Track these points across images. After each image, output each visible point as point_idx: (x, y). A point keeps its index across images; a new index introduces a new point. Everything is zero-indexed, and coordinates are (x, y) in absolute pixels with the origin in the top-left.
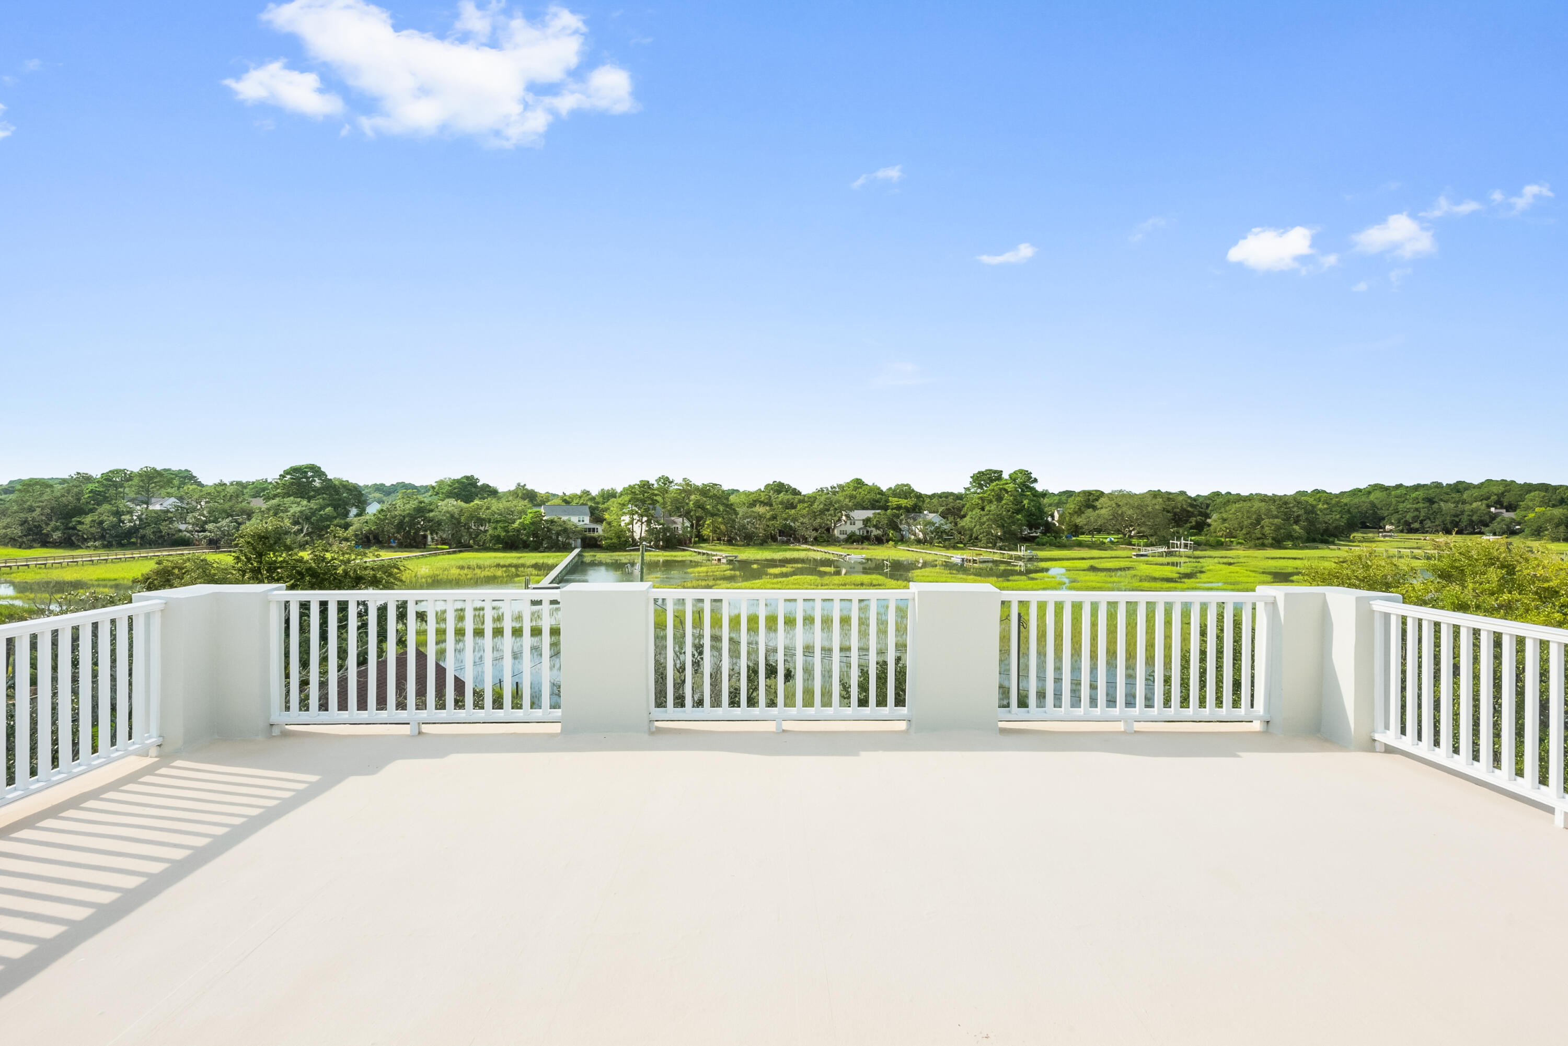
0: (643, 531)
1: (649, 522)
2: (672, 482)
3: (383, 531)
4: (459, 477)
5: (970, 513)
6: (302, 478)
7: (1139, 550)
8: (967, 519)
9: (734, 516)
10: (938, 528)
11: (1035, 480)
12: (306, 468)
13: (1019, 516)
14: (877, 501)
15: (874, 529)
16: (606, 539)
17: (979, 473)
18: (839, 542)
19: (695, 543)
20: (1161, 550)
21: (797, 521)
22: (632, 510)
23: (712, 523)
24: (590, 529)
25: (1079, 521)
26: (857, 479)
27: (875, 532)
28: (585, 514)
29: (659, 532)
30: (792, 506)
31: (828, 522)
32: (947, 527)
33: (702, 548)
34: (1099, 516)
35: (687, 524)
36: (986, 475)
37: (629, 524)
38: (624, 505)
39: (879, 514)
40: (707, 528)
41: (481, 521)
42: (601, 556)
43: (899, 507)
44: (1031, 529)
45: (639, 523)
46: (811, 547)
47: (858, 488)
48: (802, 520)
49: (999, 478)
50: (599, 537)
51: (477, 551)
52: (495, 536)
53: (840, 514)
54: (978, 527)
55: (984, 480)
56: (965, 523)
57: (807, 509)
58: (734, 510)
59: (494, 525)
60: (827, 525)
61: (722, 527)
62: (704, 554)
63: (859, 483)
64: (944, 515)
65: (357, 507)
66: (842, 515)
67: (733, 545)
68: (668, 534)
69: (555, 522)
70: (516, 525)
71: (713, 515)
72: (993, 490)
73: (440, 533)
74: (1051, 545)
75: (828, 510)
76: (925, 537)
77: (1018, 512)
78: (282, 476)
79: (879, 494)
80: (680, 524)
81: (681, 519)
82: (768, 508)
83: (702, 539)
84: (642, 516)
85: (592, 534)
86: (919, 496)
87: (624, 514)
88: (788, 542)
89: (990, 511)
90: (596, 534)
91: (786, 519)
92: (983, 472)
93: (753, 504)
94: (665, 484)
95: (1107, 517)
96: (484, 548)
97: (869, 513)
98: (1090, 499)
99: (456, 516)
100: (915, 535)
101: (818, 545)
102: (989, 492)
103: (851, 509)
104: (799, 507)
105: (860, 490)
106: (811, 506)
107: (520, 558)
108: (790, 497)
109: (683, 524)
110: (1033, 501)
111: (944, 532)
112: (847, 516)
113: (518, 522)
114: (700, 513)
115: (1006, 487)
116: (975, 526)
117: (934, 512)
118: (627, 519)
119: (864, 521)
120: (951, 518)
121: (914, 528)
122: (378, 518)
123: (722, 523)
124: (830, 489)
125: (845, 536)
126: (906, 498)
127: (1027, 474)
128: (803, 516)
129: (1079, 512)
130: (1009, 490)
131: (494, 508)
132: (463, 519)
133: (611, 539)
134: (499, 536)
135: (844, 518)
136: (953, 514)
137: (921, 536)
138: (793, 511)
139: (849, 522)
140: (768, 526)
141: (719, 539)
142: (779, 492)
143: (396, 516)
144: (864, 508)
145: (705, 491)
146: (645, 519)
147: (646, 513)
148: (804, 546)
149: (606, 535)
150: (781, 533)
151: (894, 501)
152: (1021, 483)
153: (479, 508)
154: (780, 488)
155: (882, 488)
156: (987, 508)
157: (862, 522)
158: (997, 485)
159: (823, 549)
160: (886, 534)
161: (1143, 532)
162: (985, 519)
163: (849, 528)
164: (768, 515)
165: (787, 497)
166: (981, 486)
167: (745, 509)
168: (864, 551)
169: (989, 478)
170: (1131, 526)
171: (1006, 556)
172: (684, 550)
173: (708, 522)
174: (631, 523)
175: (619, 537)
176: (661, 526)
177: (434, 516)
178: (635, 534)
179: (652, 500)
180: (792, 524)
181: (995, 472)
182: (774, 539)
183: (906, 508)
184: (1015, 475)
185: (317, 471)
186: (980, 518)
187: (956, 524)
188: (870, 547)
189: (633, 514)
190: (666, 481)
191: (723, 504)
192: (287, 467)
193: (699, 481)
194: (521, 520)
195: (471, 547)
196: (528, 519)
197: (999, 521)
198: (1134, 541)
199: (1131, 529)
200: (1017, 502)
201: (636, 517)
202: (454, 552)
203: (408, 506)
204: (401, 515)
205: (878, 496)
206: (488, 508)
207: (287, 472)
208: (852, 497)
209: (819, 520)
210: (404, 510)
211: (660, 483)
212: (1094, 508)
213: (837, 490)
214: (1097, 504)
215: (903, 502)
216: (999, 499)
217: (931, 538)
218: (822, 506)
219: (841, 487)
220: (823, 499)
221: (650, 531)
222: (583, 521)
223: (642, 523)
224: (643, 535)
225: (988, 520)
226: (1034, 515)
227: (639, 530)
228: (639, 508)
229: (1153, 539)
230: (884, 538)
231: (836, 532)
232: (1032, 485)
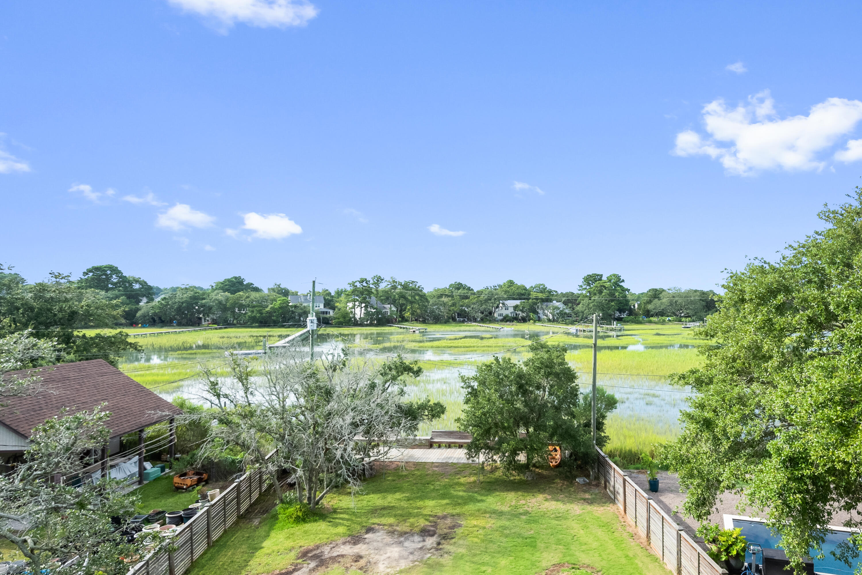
0: (362, 314)
1: (366, 307)
2: (383, 280)
3: (165, 314)
4: (230, 278)
5: (582, 301)
6: (102, 275)
7: (686, 324)
8: (581, 305)
9: (426, 304)
10: (561, 311)
11: (623, 281)
12: (105, 267)
13: (613, 304)
14: (523, 295)
15: (520, 313)
16: (335, 318)
17: (588, 276)
18: (497, 321)
19: (399, 322)
20: (698, 324)
21: (470, 307)
22: (354, 299)
23: (411, 308)
24: (323, 313)
25: (650, 307)
26: (510, 281)
27: (521, 314)
28: (320, 302)
29: (373, 314)
30: (467, 297)
31: (491, 308)
32: (567, 311)
33: (403, 325)
34: (661, 303)
35: (394, 309)
36: (592, 277)
37: (352, 308)
38: (348, 295)
39: (524, 302)
40: (408, 312)
41: (241, 307)
42: (330, 330)
43: (537, 299)
44: (620, 313)
45: (359, 308)
46: (479, 324)
47: (511, 286)
48: (472, 306)
49: (600, 280)
50: (330, 317)
51: (238, 327)
52: (252, 317)
53: (498, 302)
54: (587, 310)
55: (591, 281)
56: (579, 308)
57: (476, 299)
58: (426, 299)
59: (251, 309)
60: (489, 309)
61: (418, 311)
62: (404, 328)
63: (511, 283)
64: (565, 303)
65: (147, 297)
66: (500, 303)
67: (426, 323)
68: (380, 316)
69: (298, 307)
70: (268, 309)
71: (412, 303)
72: (597, 286)
73: (211, 316)
74: (632, 322)
75: (490, 300)
76: (553, 318)
77: (612, 301)
78: (85, 274)
79: (524, 289)
80: (389, 309)
81: (389, 306)
82: (450, 299)
83: (404, 320)
84: (362, 303)
85: (325, 316)
86: (550, 292)
87: (350, 301)
88: (463, 322)
89: (594, 300)
90: (328, 315)
91: (462, 306)
92: (590, 276)
93: (441, 296)
94: (378, 281)
95: (666, 303)
96: (244, 325)
97: (518, 302)
98: (656, 294)
99: (224, 303)
100: (547, 316)
101: (483, 323)
102: (594, 288)
103: (506, 299)
104: (471, 298)
105: (512, 287)
106: (479, 297)
107: (269, 331)
108: (466, 291)
109: (391, 308)
110: (621, 293)
111: (565, 313)
112: (503, 304)
113: (270, 306)
114: (401, 301)
115: (605, 284)
116: (585, 310)
117: (560, 302)
118: (350, 305)
119: (514, 307)
120: (570, 305)
121: (546, 312)
122: (162, 304)
123: (418, 308)
124: (493, 287)
125: (501, 318)
126: (541, 292)
127: (618, 277)
128: (474, 304)
129: (650, 302)
130: (607, 286)
131: (252, 297)
132: (228, 305)
133: (339, 319)
134: (255, 317)
135: (501, 305)
136: (571, 302)
137: (551, 317)
138: (467, 300)
139: (504, 308)
140: (450, 311)
141: (416, 320)
142: (458, 289)
143: (176, 303)
144: (514, 299)
145: (405, 287)
146: (363, 305)
147: (364, 301)
148: (474, 324)
149: (335, 316)
150: (459, 315)
151: (533, 295)
152: (614, 283)
153: (241, 297)
154: (459, 286)
155: (526, 286)
156: (592, 298)
157: (512, 308)
158: (599, 283)
159: (486, 325)
160: (528, 316)
161: (688, 313)
162: (591, 305)
163: (505, 312)
164: (450, 303)
165: (463, 292)
166: (589, 284)
167: (434, 299)
168: (514, 326)
169: (594, 279)
170: (681, 310)
171: (604, 328)
172: (390, 326)
173: (408, 308)
174: (354, 307)
175: (344, 317)
176: (375, 310)
177: (206, 303)
178: (356, 316)
179: (368, 291)
180: (466, 309)
181: (598, 275)
182: (454, 320)
183: (542, 299)
184: (611, 278)
185: (115, 270)
186: (588, 305)
187: (574, 309)
188: (518, 324)
189: (355, 302)
190: (379, 280)
191: (419, 295)
192: (90, 267)
193: (402, 279)
194: (272, 306)
195: (235, 325)
196: (277, 304)
197: (601, 307)
198: (683, 319)
199: (681, 312)
200: (612, 295)
201: (357, 303)
202: (220, 328)
203: (185, 295)
204: (179, 302)
205: (524, 291)
206: (248, 297)
207: (90, 271)
208: (506, 292)
209: (484, 306)
210: (182, 298)
211: (375, 280)
212: (659, 299)
213: (498, 288)
214: (661, 295)
215: (540, 295)
216: (600, 292)
217: (557, 318)
218: (486, 297)
219: (500, 286)
220: (486, 293)
221: (367, 313)
222: (319, 307)
223: (362, 308)
224: (362, 316)
225: (594, 305)
226: (622, 303)
227: (359, 313)
228: (359, 297)
229: (694, 318)
230: (527, 319)
231: (496, 315)
232: (621, 284)
